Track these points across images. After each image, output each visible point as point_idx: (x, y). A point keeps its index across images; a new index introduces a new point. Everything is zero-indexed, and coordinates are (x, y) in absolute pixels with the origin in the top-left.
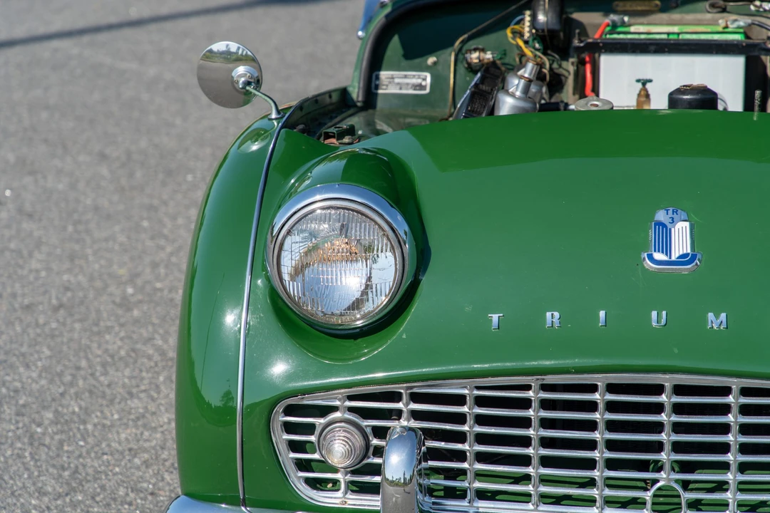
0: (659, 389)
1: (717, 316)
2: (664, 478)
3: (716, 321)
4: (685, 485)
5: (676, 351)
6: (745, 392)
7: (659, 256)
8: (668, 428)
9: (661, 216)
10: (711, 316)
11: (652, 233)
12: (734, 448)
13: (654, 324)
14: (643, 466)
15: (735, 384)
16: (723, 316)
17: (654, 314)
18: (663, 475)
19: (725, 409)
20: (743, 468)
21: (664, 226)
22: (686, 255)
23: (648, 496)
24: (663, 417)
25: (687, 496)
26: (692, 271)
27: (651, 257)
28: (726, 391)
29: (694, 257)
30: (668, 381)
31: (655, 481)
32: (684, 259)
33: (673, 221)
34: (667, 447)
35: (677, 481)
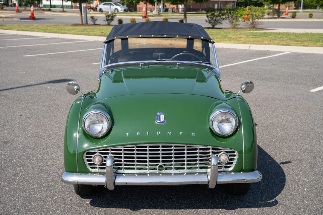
0: (159, 147)
1: (169, 132)
2: (160, 164)
3: (169, 133)
4: (164, 165)
5: (162, 139)
6: (175, 146)
7: (158, 121)
8: (161, 154)
9: (158, 114)
10: (168, 132)
11: (157, 117)
12: (173, 157)
13: (158, 134)
14: (156, 161)
15: (173, 145)
16: (171, 132)
17: (158, 132)
18: (160, 163)
19: (171, 150)
20: (175, 161)
21: (159, 115)
22: (163, 121)
23: (157, 167)
24: (160, 152)
25: (164, 167)
26: (165, 124)
27: (157, 121)
28: (171, 146)
29: (165, 121)
30: (160, 145)
31: (159, 164)
32: (163, 122)
33: (161, 115)
34: (161, 158)
35: (163, 164)
